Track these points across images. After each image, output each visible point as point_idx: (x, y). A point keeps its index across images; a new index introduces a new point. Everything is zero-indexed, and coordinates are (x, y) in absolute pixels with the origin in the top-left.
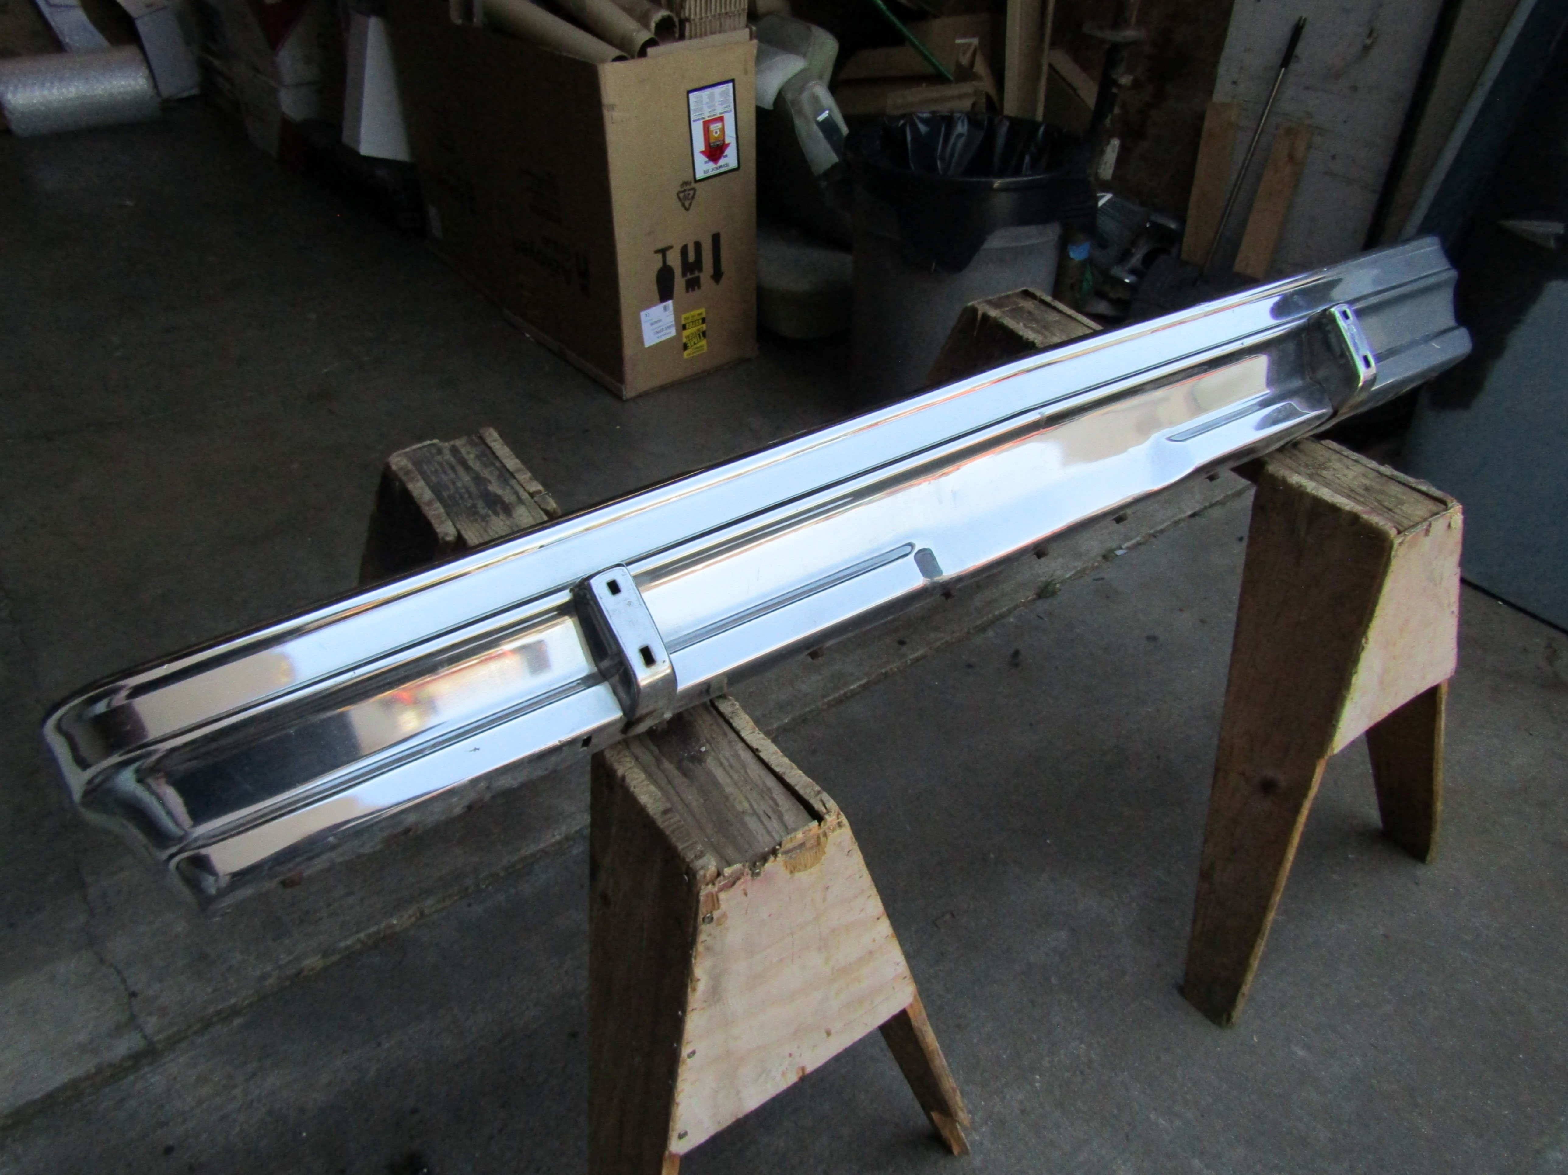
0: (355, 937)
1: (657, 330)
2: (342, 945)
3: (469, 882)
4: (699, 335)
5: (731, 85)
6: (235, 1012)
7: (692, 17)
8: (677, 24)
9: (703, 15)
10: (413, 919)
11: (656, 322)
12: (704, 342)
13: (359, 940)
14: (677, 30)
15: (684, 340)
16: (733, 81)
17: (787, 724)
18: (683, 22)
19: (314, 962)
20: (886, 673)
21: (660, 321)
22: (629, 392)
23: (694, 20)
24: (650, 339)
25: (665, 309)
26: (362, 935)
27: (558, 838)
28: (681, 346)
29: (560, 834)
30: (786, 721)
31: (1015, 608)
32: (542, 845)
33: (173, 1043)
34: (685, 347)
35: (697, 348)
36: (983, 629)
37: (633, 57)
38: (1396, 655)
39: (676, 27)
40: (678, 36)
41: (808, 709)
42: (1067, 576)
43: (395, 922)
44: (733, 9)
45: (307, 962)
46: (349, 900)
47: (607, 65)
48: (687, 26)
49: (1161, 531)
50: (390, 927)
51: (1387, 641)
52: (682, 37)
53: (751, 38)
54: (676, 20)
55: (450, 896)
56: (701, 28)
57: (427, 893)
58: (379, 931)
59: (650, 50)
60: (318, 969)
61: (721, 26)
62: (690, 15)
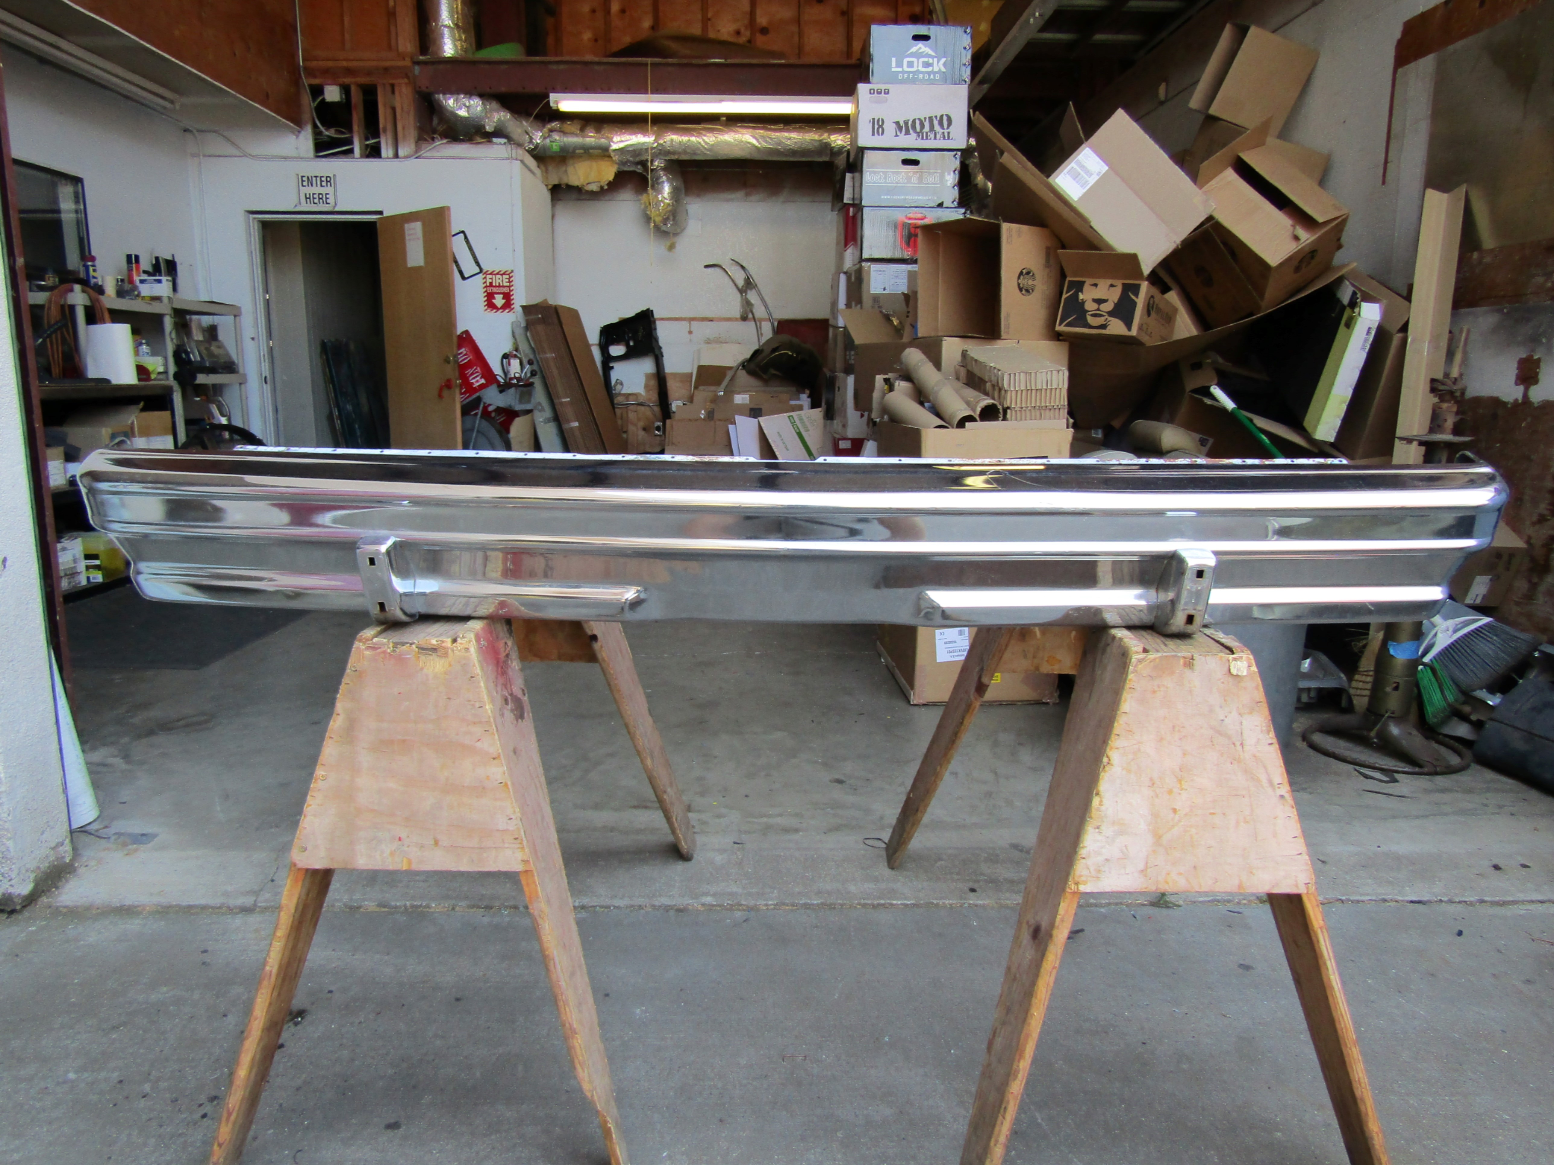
0: (404, 903)
1: (951, 649)
2: (393, 904)
7: (1014, 406)
8: (1001, 411)
9: (1024, 405)
10: (446, 909)
11: (950, 642)
13: (405, 906)
14: (1001, 416)
17: (813, 904)
18: (1005, 410)
19: (371, 906)
20: (937, 905)
21: (955, 642)
22: (917, 698)
23: (1014, 408)
24: (943, 655)
25: (961, 633)
26: (408, 903)
30: (815, 902)
31: (1117, 904)
37: (951, 427)
38: (1177, 808)
39: (999, 413)
40: (1000, 419)
41: (841, 902)
42: (1201, 899)
43: (434, 905)
44: (1052, 404)
45: (366, 903)
46: (421, 884)
47: (929, 430)
48: (1009, 411)
49: (1363, 901)
50: (428, 906)
51: (1151, 779)
52: (1005, 419)
53: (1068, 427)
54: (1000, 407)
55: (479, 907)
56: (1021, 414)
57: (466, 898)
58: (421, 906)
59: (967, 424)
60: (368, 910)
61: (1040, 415)
62: (1011, 404)
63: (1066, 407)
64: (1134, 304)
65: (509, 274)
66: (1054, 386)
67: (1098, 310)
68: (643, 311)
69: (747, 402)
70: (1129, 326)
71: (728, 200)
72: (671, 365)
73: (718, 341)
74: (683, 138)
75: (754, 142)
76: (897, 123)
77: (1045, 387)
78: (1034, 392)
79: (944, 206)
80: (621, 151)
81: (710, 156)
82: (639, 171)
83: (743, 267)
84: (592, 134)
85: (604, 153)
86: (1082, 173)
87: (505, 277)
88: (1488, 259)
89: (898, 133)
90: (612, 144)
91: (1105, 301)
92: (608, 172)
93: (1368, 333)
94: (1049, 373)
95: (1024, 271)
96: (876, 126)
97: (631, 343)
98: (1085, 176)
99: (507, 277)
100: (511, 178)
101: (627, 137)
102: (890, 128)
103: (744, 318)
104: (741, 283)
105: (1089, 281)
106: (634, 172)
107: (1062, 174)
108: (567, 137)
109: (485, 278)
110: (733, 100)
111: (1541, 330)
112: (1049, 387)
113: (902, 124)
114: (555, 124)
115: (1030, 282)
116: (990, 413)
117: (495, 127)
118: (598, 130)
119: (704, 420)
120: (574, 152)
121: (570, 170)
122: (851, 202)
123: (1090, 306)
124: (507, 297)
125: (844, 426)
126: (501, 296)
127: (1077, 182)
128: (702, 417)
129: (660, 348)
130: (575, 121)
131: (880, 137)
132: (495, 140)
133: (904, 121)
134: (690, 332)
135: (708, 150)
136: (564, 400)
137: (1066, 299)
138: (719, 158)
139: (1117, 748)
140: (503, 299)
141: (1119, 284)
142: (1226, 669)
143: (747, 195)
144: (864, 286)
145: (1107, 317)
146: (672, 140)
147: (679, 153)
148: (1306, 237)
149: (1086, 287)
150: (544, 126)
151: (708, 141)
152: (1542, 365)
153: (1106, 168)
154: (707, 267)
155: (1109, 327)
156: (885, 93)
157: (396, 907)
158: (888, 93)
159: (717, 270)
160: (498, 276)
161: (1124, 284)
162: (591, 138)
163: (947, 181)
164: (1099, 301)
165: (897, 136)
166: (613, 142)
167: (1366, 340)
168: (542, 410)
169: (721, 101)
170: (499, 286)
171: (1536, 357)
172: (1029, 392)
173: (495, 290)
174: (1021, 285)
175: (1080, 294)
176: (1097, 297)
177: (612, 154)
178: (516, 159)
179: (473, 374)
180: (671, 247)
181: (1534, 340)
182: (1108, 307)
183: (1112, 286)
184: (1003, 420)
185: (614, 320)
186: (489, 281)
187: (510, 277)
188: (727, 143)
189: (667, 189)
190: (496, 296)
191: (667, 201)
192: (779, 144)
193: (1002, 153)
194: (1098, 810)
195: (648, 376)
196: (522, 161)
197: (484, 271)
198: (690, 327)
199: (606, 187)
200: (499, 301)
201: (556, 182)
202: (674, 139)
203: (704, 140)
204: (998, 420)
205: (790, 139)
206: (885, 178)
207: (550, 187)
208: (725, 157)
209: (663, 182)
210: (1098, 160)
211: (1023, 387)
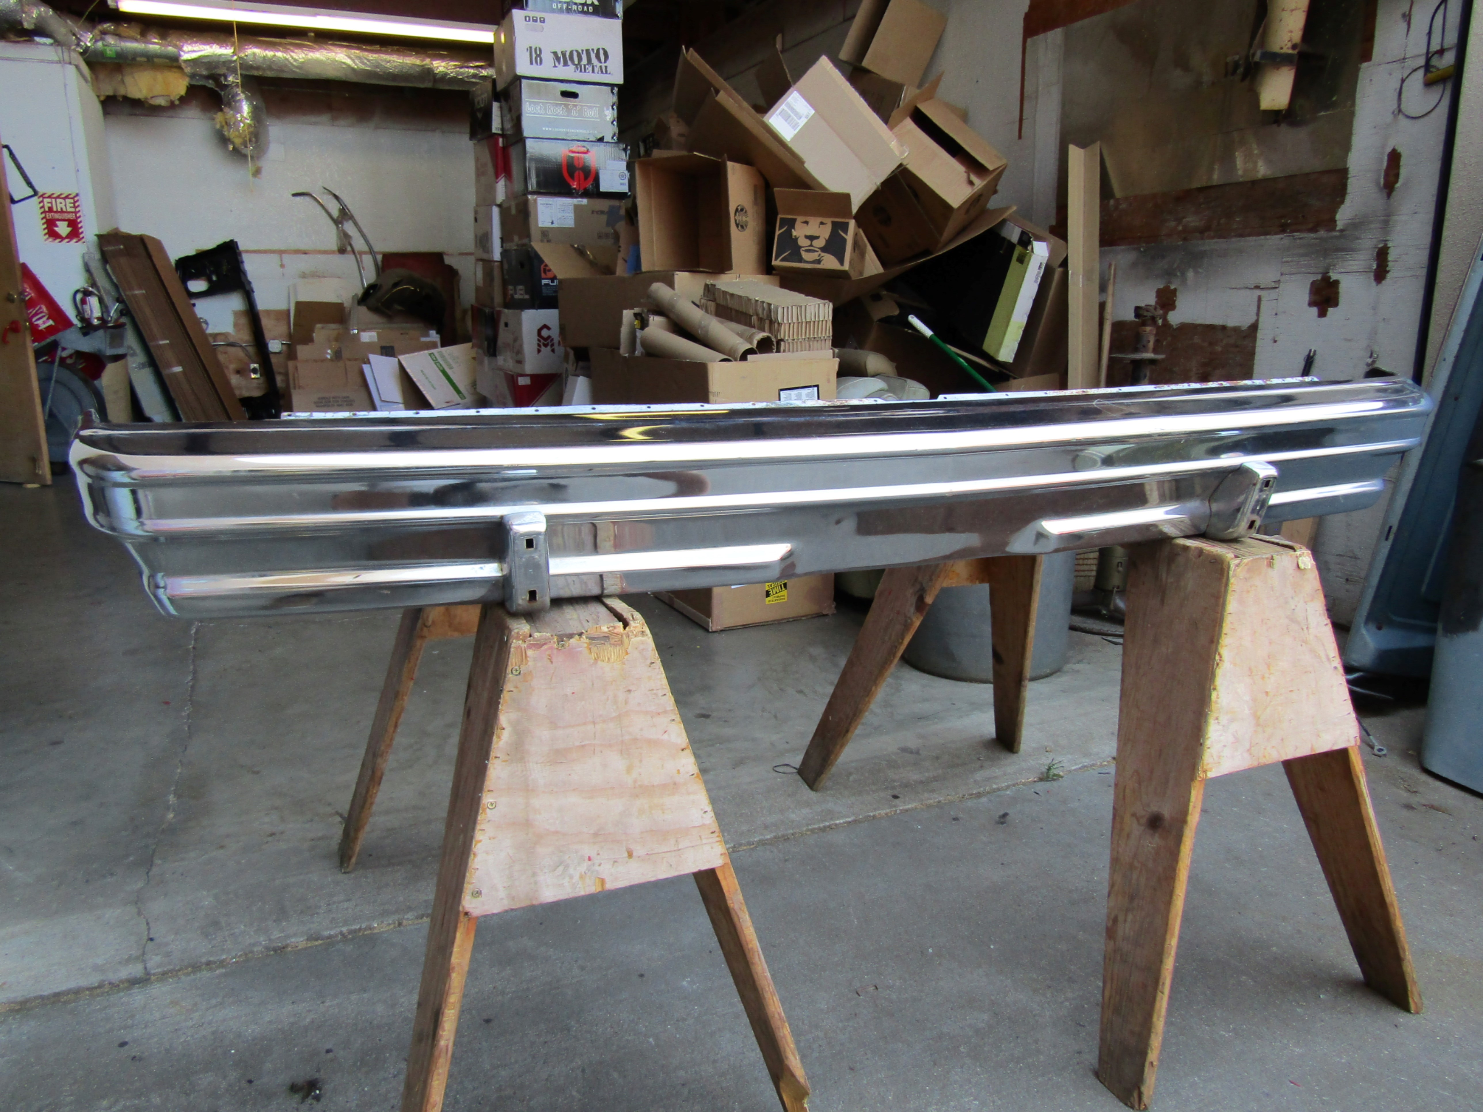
0: (338, 930)
2: (326, 933)
4: (781, 586)
5: (816, 389)
6: (222, 964)
8: (775, 343)
9: (795, 337)
10: (392, 926)
12: (785, 593)
13: (342, 933)
14: (775, 347)
15: (767, 589)
16: (817, 386)
17: (767, 840)
18: (779, 342)
19: (299, 941)
20: (874, 817)
22: (714, 625)
23: (787, 340)
26: (344, 930)
28: (765, 593)
30: (768, 837)
31: (1014, 785)
33: (164, 976)
34: (768, 594)
35: (778, 597)
36: (979, 795)
37: (736, 360)
38: (1268, 690)
39: (773, 345)
40: (775, 351)
41: (792, 831)
42: (1073, 768)
43: (376, 925)
44: (820, 336)
45: (293, 940)
46: (346, 905)
47: (714, 363)
48: (782, 343)
50: (370, 928)
51: (1250, 669)
52: (778, 351)
53: (834, 357)
54: (773, 339)
56: (793, 345)
57: (410, 909)
58: (360, 929)
59: (749, 357)
60: (300, 947)
61: (810, 346)
62: (785, 336)
63: (831, 338)
64: (844, 241)
65: (75, 199)
66: (821, 319)
67: (811, 245)
68: (225, 243)
69: (376, 340)
70: (841, 262)
71: (315, 124)
72: (264, 301)
73: (315, 275)
74: (267, 52)
75: (349, 62)
76: (555, 53)
77: (813, 319)
78: (804, 324)
79: (605, 140)
80: (194, 62)
81: (299, 74)
82: (210, 86)
83: (336, 197)
84: (156, 41)
85: (173, 63)
86: (792, 115)
87: (68, 201)
88: (1123, 206)
89: (557, 64)
90: (182, 53)
91: (817, 238)
92: (179, 86)
93: (1040, 267)
94: (817, 306)
95: (739, 208)
96: (534, 56)
97: (214, 278)
98: (795, 118)
99: (72, 201)
100: (65, 85)
101: (202, 47)
102: (548, 58)
103: (342, 251)
104: (335, 213)
105: (800, 219)
106: (204, 87)
107: (775, 115)
108: (123, 41)
109: (42, 201)
110: (329, 15)
111: (1175, 266)
112: (817, 319)
113: (560, 55)
114: (107, 26)
115: (744, 219)
116: (765, 346)
117: (35, 24)
118: (163, 36)
119: (331, 360)
120: (134, 59)
121: (128, 80)
122: (500, 132)
123: (803, 242)
124: (74, 225)
125: (520, 362)
126: (66, 223)
127: (789, 123)
128: (329, 357)
129: (249, 283)
130: (133, 23)
131: (539, 67)
132: (37, 39)
133: (562, 52)
134: (282, 266)
135: (297, 67)
136: (161, 342)
137: (778, 235)
138: (310, 77)
139: (1226, 646)
140: (68, 226)
141: (828, 221)
142: (1295, 565)
143: (334, 119)
144: (532, 219)
145: (820, 252)
146: (254, 54)
147: (264, 70)
148: (979, 183)
149: (798, 224)
150: (94, 27)
151: (297, 58)
152: (1178, 294)
153: (813, 112)
154: (294, 195)
155: (822, 263)
156: (541, 21)
157: (330, 937)
158: (544, 22)
159: (307, 199)
160: (59, 201)
161: (834, 224)
162: (155, 45)
163: (606, 116)
164: (811, 238)
165: (555, 66)
166: (183, 51)
167: (1039, 273)
168: (134, 354)
169: (316, 15)
170: (62, 212)
171: (1172, 287)
172: (800, 324)
173: (57, 216)
174: (738, 222)
175: (793, 230)
176: (809, 233)
177: (183, 65)
178: (70, 63)
179: (36, 314)
180: (257, 172)
181: (1169, 274)
182: (820, 243)
183: (822, 223)
184: (776, 352)
185: (191, 252)
186: (47, 206)
187: (75, 202)
188: (318, 62)
189: (246, 108)
190: (58, 223)
191: (248, 122)
192: (377, 67)
193: (717, 92)
194: (1216, 702)
195: (236, 314)
196: (77, 67)
197: (40, 194)
198: (281, 260)
199: (177, 102)
200: (63, 229)
201: (110, 93)
202: (255, 53)
203: (292, 57)
204: (772, 352)
205: (389, 62)
206: (545, 109)
207: (102, 98)
208: (317, 77)
209: (240, 101)
210: (805, 103)
211: (795, 320)
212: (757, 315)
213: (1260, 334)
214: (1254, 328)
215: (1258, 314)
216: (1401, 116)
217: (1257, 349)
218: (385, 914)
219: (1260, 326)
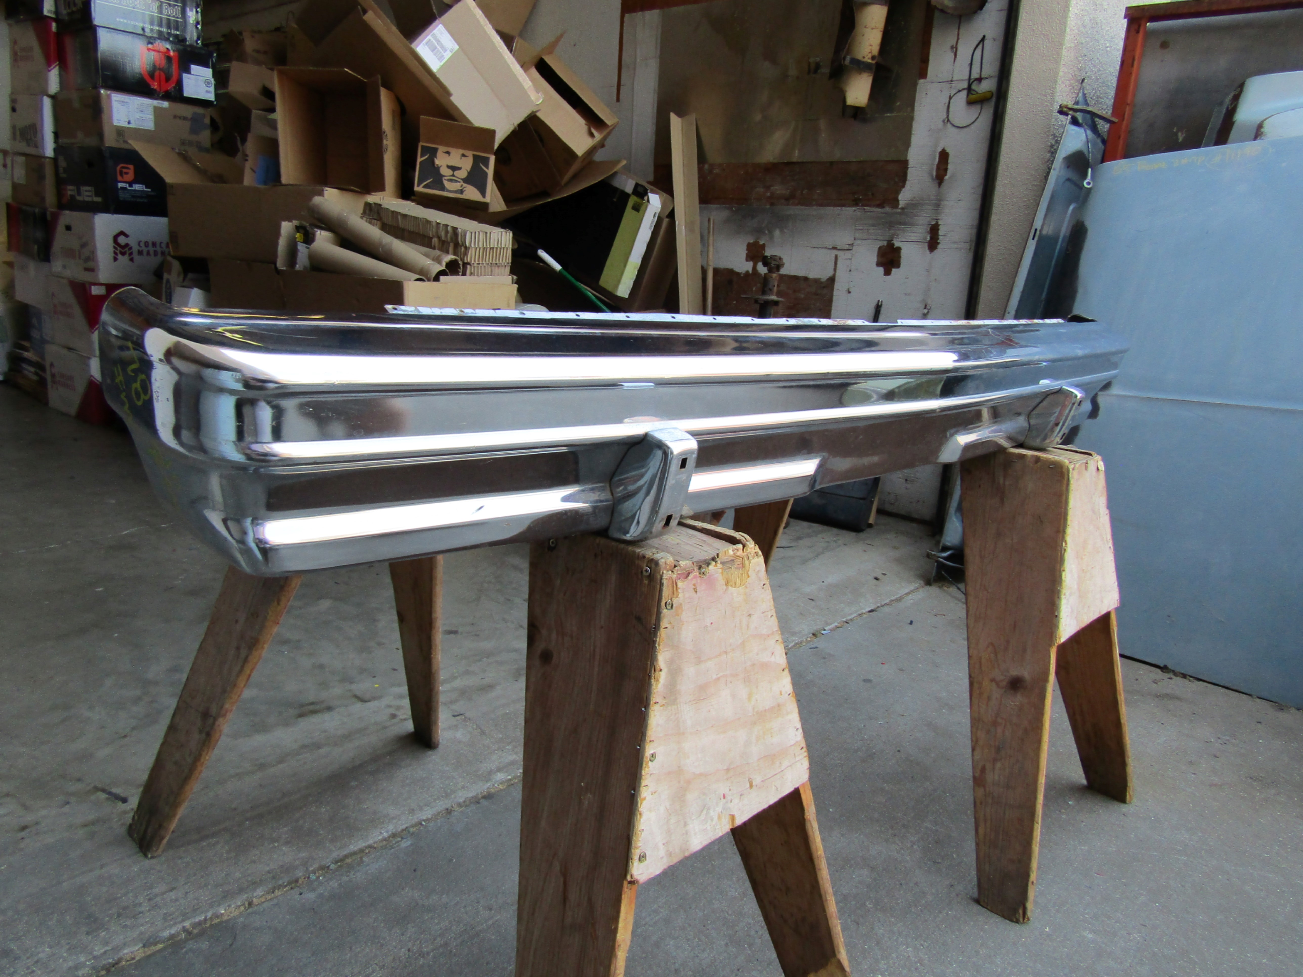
0: (179, 927)
2: (166, 934)
3: (300, 873)
7: (473, 262)
8: (461, 266)
9: (480, 262)
10: (242, 909)
13: (184, 929)
14: (461, 271)
18: (465, 265)
19: (134, 951)
23: (473, 264)
26: (187, 924)
27: (386, 835)
29: (387, 832)
32: (371, 842)
37: (429, 280)
38: (1084, 568)
39: (460, 268)
40: (460, 274)
43: (223, 911)
44: (501, 262)
45: (125, 951)
46: (172, 895)
47: (410, 282)
48: (468, 267)
49: (851, 620)
50: (217, 916)
51: (1078, 552)
52: (464, 274)
53: (513, 283)
54: (460, 263)
55: (280, 887)
56: (478, 269)
57: (255, 884)
58: (205, 920)
59: (442, 278)
60: (137, 958)
61: (492, 271)
62: (471, 261)
63: (510, 265)
64: (486, 175)
66: (503, 246)
67: (453, 175)
70: (483, 194)
77: (496, 246)
78: (488, 250)
86: (438, 47)
88: (716, 171)
91: (459, 169)
93: (654, 216)
94: (500, 233)
98: (441, 50)
105: (441, 149)
107: (422, 44)
111: (763, 225)
112: (499, 246)
115: (386, 142)
116: (453, 268)
122: (53, 16)
123: (445, 171)
127: (435, 54)
137: (421, 162)
139: (1069, 535)
141: (470, 155)
142: (1096, 468)
144: (104, 115)
145: (462, 183)
148: (598, 136)
149: (440, 154)
152: (765, 249)
153: (457, 47)
155: (464, 193)
157: (172, 937)
161: (475, 157)
163: (189, 17)
164: (454, 168)
167: (653, 221)
171: (761, 243)
172: (485, 250)
175: (434, 159)
176: (451, 163)
181: (759, 231)
182: (463, 174)
183: (463, 155)
193: (366, 11)
194: (1064, 581)
204: (458, 275)
210: (450, 38)
211: (481, 246)
212: (439, 238)
213: (837, 286)
214: (832, 280)
215: (835, 270)
216: (949, 125)
217: (834, 298)
218: (226, 896)
219: (837, 279)
